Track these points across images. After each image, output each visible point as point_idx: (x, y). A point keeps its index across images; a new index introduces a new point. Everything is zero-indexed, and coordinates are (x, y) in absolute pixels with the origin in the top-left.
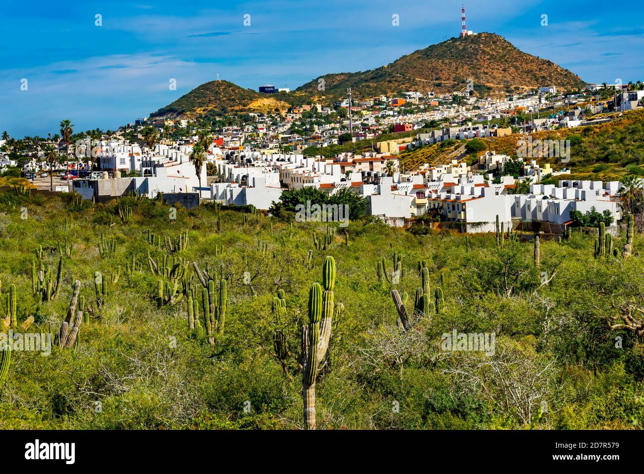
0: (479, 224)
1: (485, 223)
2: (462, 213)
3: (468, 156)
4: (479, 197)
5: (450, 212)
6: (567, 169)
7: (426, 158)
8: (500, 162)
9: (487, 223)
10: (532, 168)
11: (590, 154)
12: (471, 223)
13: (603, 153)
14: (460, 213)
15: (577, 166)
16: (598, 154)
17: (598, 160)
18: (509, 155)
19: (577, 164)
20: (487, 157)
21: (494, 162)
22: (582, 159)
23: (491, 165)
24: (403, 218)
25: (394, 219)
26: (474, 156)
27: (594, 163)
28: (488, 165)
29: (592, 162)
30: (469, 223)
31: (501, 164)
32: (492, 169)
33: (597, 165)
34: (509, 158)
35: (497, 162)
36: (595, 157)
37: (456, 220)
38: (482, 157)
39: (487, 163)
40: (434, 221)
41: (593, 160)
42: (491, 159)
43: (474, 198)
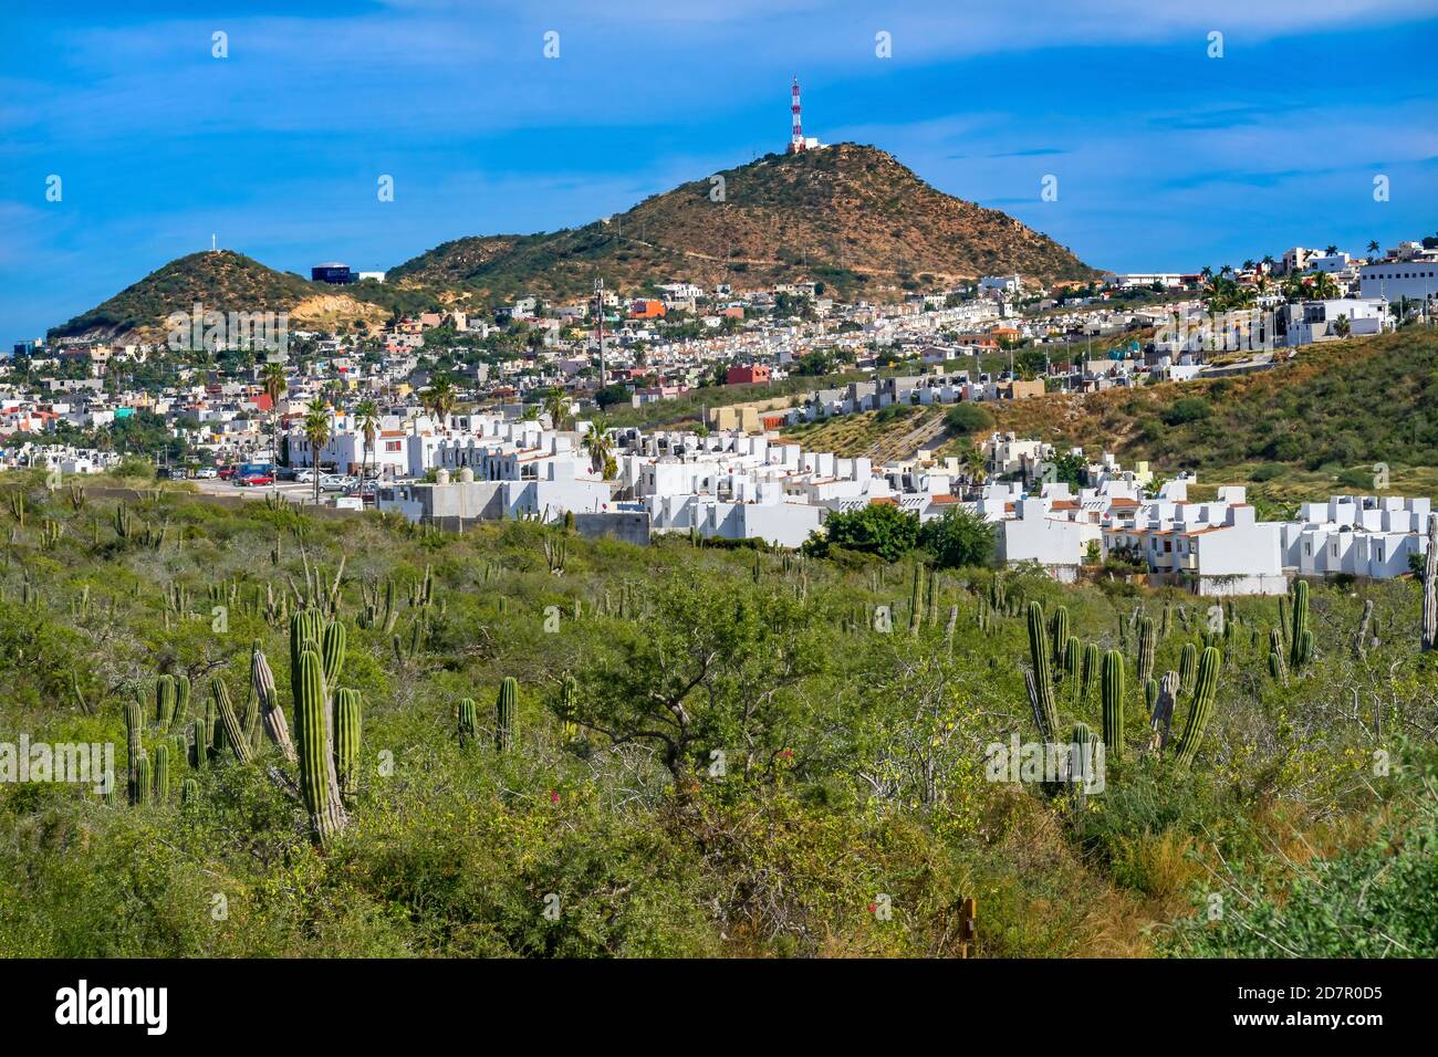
0: (1229, 578)
1: (1241, 576)
2: (1192, 556)
3: (951, 442)
4: (1222, 526)
5: (1160, 555)
6: (1189, 474)
7: (845, 445)
8: (1030, 455)
9: (1246, 576)
10: (1106, 470)
11: (1231, 441)
12: (1212, 577)
13: (1261, 439)
14: (1187, 557)
15: (1206, 466)
16: (1250, 441)
17: (1251, 455)
18: (1044, 441)
19: (1204, 462)
20: (998, 446)
21: (1014, 457)
22: (1216, 452)
23: (1006, 462)
24: (1073, 566)
25: (1055, 567)
26: (964, 442)
27: (1242, 461)
28: (1001, 463)
29: (1236, 459)
30: (1206, 577)
31: (1031, 461)
32: (1010, 472)
33: (1251, 465)
34: (1048, 446)
35: (1023, 457)
36: (1243, 448)
37: (1175, 570)
38: (984, 445)
39: (997, 459)
40: (1137, 572)
41: (1240, 454)
42: (1007, 450)
43: (1211, 528)
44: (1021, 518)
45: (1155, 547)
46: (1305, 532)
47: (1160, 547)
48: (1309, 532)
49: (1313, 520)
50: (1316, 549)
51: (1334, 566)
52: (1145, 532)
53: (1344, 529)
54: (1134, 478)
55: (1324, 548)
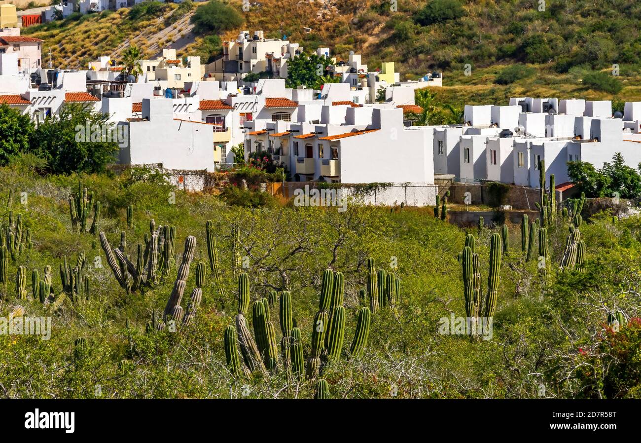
0: (372, 187)
1: (384, 185)
2: (333, 163)
3: (199, 40)
4: (368, 129)
5: (301, 161)
6: (435, 76)
7: (96, 44)
8: (277, 55)
9: (390, 185)
10: (352, 71)
11: (482, 42)
12: (354, 186)
13: (512, 40)
14: (326, 163)
15: (454, 68)
16: (501, 42)
17: (502, 57)
18: (293, 41)
19: (453, 64)
20: (246, 44)
21: (261, 56)
22: (465, 53)
23: (253, 62)
24: (203, 173)
26: (212, 41)
27: (492, 63)
28: (248, 62)
29: (487, 61)
30: (348, 186)
31: (278, 60)
32: (256, 72)
33: (500, 67)
34: (295, 46)
35: (269, 57)
36: (493, 49)
37: (316, 178)
38: (231, 45)
39: (245, 58)
40: (271, 180)
41: (490, 56)
42: (255, 50)
43: (355, 132)
44: (147, 118)
45: (297, 153)
46: (464, 137)
47: (302, 152)
48: (468, 137)
49: (476, 124)
50: (476, 156)
51: (494, 174)
52: (286, 136)
53: (505, 134)
54: (377, 79)
55: (483, 156)
